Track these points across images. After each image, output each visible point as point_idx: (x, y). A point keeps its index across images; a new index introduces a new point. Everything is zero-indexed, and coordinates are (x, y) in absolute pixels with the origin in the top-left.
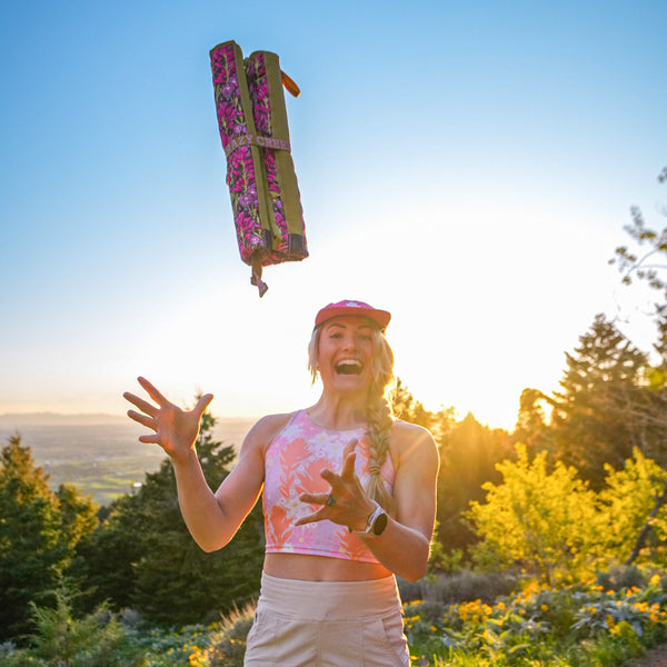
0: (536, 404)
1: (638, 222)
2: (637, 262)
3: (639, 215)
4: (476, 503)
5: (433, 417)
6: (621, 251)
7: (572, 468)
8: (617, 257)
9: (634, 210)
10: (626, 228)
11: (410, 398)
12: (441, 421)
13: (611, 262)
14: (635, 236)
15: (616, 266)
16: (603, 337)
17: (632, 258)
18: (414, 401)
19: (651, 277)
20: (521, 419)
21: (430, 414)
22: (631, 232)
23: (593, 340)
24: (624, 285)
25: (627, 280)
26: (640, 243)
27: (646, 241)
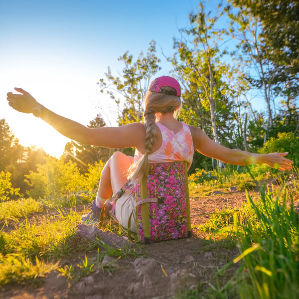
0: (71, 149)
1: (109, 72)
2: (106, 86)
3: (110, 70)
4: (32, 172)
5: (24, 149)
6: (102, 80)
7: (75, 163)
8: (100, 82)
9: (109, 68)
10: (106, 74)
11: (13, 136)
12: (28, 151)
13: (98, 83)
14: (108, 77)
15: (99, 85)
16: (98, 123)
17: (105, 84)
18: (15, 138)
19: (111, 94)
20: (64, 154)
21: (23, 147)
22: (107, 75)
23: (95, 123)
24: (101, 93)
25: (102, 91)
26: (109, 80)
27: (111, 80)
